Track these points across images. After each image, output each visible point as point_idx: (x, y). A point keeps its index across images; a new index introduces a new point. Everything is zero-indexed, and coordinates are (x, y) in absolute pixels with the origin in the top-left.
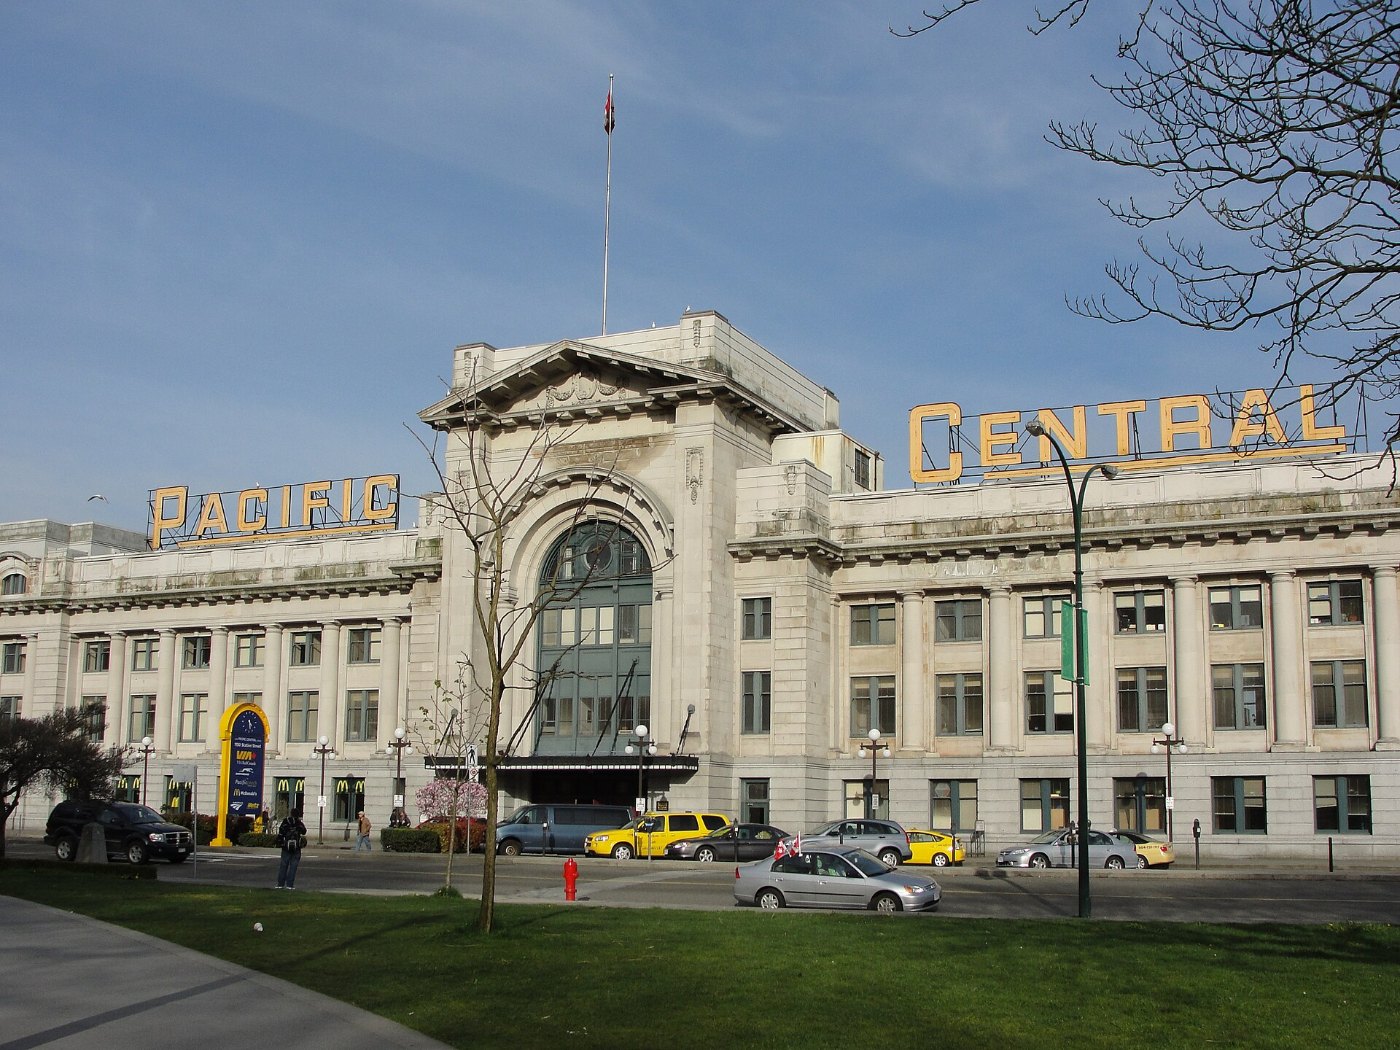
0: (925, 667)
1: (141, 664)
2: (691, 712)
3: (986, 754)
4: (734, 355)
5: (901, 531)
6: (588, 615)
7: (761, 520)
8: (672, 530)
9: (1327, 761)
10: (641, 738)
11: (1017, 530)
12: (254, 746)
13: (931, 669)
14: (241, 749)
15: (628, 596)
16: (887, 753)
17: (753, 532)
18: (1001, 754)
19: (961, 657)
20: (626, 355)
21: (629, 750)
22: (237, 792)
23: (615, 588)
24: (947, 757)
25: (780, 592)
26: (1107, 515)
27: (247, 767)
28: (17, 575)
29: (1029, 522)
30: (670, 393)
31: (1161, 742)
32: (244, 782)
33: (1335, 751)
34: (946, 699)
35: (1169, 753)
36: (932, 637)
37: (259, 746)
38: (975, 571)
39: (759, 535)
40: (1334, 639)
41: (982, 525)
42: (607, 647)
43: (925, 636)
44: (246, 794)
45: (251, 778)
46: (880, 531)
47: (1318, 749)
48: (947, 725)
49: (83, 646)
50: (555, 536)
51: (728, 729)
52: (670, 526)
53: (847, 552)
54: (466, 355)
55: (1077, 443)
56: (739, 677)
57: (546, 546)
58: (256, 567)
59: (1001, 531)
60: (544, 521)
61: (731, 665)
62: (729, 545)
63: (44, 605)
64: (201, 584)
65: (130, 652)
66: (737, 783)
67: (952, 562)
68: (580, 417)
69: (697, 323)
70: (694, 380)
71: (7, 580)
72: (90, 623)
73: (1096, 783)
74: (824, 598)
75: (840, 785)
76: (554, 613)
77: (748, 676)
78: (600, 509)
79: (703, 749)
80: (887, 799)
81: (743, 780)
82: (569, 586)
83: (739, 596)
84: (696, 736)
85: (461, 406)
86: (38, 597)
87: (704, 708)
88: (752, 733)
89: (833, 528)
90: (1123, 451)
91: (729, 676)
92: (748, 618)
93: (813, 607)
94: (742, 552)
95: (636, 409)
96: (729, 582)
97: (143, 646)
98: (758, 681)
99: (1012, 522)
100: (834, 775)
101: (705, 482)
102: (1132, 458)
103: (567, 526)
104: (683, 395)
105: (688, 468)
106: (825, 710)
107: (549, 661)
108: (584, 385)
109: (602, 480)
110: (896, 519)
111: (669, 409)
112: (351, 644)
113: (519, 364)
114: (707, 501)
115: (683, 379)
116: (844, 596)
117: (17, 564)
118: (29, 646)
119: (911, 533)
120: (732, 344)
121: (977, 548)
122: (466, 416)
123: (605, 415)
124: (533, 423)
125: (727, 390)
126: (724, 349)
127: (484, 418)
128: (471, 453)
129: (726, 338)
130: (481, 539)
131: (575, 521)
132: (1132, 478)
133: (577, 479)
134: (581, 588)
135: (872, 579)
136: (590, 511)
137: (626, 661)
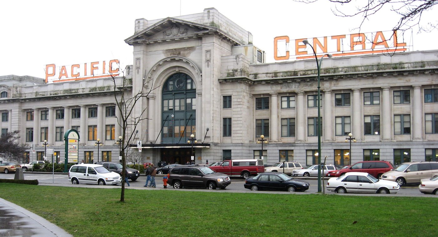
1: (44, 118)
2: (208, 130)
3: (296, 142)
4: (220, 21)
5: (271, 74)
6: (177, 101)
7: (228, 72)
8: (201, 75)
9: (398, 145)
10: (192, 138)
11: (305, 75)
13: (280, 117)
15: (189, 95)
16: (266, 142)
17: (226, 75)
18: (300, 142)
19: (289, 113)
20: (187, 22)
21: (189, 142)
23: (185, 93)
24: (285, 143)
25: (234, 94)
26: (333, 70)
28: (5, 92)
30: (200, 33)
31: (348, 139)
33: (400, 141)
34: (284, 126)
35: (350, 142)
36: (280, 107)
39: (228, 76)
40: (401, 108)
41: (295, 73)
42: (183, 111)
43: (278, 107)
46: (264, 75)
47: (395, 141)
49: (26, 113)
50: (166, 78)
51: (219, 135)
52: (201, 74)
53: (254, 81)
54: (139, 22)
55: (325, 48)
56: (222, 120)
57: (164, 80)
58: (77, 88)
59: (301, 75)
60: (163, 73)
61: (219, 116)
62: (219, 80)
63: (14, 101)
64: (60, 93)
65: (40, 114)
66: (222, 151)
67: (286, 84)
68: (173, 41)
69: (209, 12)
70: (208, 29)
71: (2, 93)
72: (27, 106)
73: (329, 151)
74: (248, 96)
75: (253, 152)
76: (167, 101)
77: (225, 119)
78: (180, 69)
79: (211, 141)
80: (266, 156)
81: (224, 150)
82: (171, 93)
83: (222, 95)
84: (209, 137)
85: (137, 38)
86: (11, 98)
87: (211, 129)
88: (226, 136)
89: (250, 74)
90: (339, 51)
91: (219, 119)
92: (225, 102)
93: (244, 98)
94: (223, 82)
95: (190, 39)
96: (219, 91)
97: (44, 112)
98: (228, 121)
99: (304, 72)
100: (251, 149)
101: (212, 61)
102: (341, 53)
103: (170, 74)
104: (205, 34)
105: (206, 56)
106: (248, 129)
107: (165, 115)
108: (175, 31)
109: (180, 60)
110: (270, 72)
111: (200, 38)
112: (106, 111)
113: (155, 25)
114: (212, 66)
115: (205, 29)
116: (254, 95)
117: (5, 88)
118: (10, 113)
119: (274, 76)
120: (220, 18)
121: (294, 80)
122: (139, 41)
123: (181, 40)
124: (159, 43)
125: (218, 32)
126: (217, 19)
127: (144, 41)
128: (140, 52)
129: (217, 16)
130: (144, 79)
131: (173, 73)
132: (341, 59)
133: (173, 60)
134: (175, 93)
135: (262, 90)
136: (177, 70)
137: (189, 115)
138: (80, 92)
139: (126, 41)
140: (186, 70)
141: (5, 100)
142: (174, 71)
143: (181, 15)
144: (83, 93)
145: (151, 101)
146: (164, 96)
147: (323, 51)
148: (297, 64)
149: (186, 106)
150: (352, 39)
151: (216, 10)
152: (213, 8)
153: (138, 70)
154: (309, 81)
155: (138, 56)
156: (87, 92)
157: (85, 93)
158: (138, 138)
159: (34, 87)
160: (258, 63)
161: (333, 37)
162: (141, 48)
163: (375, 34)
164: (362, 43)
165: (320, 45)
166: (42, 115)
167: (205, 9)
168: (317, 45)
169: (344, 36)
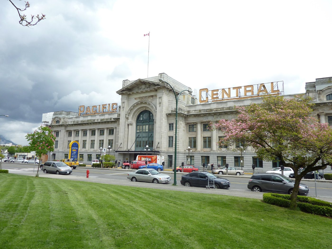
0: (201, 136)
1: (77, 135)
2: (158, 143)
3: (211, 151)
4: (168, 81)
5: (197, 111)
6: (144, 126)
7: (172, 110)
10: (147, 148)
11: (217, 111)
12: (76, 149)
13: (202, 136)
14: (73, 149)
15: (151, 123)
17: (171, 112)
18: (214, 151)
19: (207, 134)
20: (149, 81)
21: (145, 150)
22: (72, 157)
23: (148, 122)
24: (205, 152)
25: (175, 122)
26: (233, 108)
27: (75, 152)
28: (58, 121)
29: (219, 110)
30: (156, 87)
32: (74, 155)
34: (205, 142)
36: (202, 130)
37: (77, 149)
38: (210, 119)
39: (172, 112)
41: (211, 110)
42: (147, 132)
43: (201, 130)
44: (74, 157)
45: (75, 154)
46: (194, 112)
48: (205, 147)
49: (68, 132)
50: (139, 113)
51: (166, 146)
52: (156, 111)
53: (187, 115)
54: (124, 82)
55: (229, 95)
56: (168, 137)
57: (137, 115)
58: (95, 119)
59: (214, 111)
60: (137, 110)
61: (166, 135)
62: (166, 114)
63: (62, 125)
64: (86, 122)
65: (75, 133)
66: (167, 156)
67: (206, 117)
68: (142, 92)
69: (161, 75)
70: (160, 85)
71: (57, 121)
72: (69, 129)
73: (231, 157)
74: (183, 123)
75: (186, 157)
76: (139, 126)
77: (170, 137)
78: (146, 108)
79: (160, 150)
80: (194, 159)
81: (168, 155)
82: (141, 122)
83: (168, 123)
84: (159, 147)
85: (123, 91)
86: (61, 124)
87: (160, 143)
88: (170, 147)
89: (186, 111)
90: (237, 96)
91: (166, 137)
92: (170, 127)
93: (181, 125)
94: (169, 115)
95: (151, 91)
96: (166, 121)
97: (77, 132)
98: (171, 138)
99: (216, 109)
100: (185, 155)
101: (162, 103)
102: (239, 97)
103: (141, 111)
104: (158, 88)
105: (159, 101)
106: (183, 143)
107: (138, 134)
108: (143, 86)
109: (146, 103)
110: (196, 109)
111: (156, 90)
112: (109, 132)
113: (132, 83)
114: (162, 106)
115: (158, 85)
116: (188, 123)
117: (58, 119)
118: (60, 132)
119: (199, 112)
120: (168, 79)
121: (210, 114)
122: (124, 92)
123: (147, 92)
124: (135, 93)
125: (166, 87)
126: (166, 80)
127: (127, 93)
128: (125, 99)
129: (167, 78)
130: (126, 113)
131: (142, 110)
132: (239, 101)
133: (142, 103)
134: (143, 122)
135: (192, 120)
136: (144, 108)
137: (150, 134)
138: (96, 121)
139: (117, 92)
140: (149, 109)
141: (57, 125)
142: (143, 109)
143: (148, 78)
144: (97, 122)
145: (130, 126)
146: (138, 123)
147: (228, 97)
148: (212, 105)
149: (149, 130)
150: (245, 89)
151: (165, 74)
152: (164, 73)
153: (123, 109)
154: (218, 115)
155: (124, 101)
156: (99, 121)
157: (98, 121)
158: (122, 147)
159: (73, 118)
160: (192, 104)
161: (234, 88)
162: (125, 97)
163: (259, 85)
164: (252, 91)
165: (226, 93)
166: (76, 133)
167: (160, 74)
168: (224, 93)
169: (241, 87)
